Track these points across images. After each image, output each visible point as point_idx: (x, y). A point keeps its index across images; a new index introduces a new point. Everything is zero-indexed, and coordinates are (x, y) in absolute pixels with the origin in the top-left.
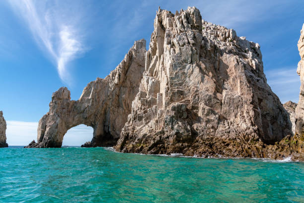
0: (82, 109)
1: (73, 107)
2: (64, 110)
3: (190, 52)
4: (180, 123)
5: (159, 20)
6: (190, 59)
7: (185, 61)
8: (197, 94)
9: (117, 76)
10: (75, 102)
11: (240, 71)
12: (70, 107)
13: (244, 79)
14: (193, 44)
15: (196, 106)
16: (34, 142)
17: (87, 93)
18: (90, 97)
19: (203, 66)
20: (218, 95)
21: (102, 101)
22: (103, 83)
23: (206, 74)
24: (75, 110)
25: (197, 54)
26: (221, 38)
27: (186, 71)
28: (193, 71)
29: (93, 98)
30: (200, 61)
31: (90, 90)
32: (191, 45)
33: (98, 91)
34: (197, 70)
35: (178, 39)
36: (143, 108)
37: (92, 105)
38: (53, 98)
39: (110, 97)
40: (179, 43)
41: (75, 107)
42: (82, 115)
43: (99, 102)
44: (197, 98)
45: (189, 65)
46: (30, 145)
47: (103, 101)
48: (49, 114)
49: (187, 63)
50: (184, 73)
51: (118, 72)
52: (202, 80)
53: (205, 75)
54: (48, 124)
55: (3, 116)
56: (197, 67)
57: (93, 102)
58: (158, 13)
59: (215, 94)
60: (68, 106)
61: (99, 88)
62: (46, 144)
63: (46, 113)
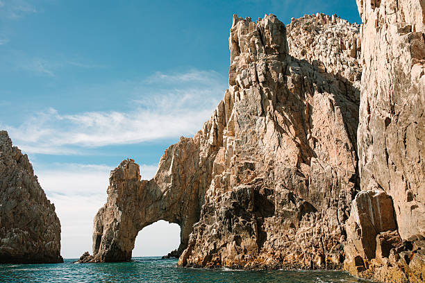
0: (158, 194)
1: (145, 191)
2: (129, 198)
3: (259, 97)
4: (241, 220)
5: (233, 39)
6: (260, 109)
7: (254, 113)
8: (271, 169)
9: (212, 131)
10: (148, 183)
11: (336, 122)
12: (139, 192)
13: (343, 136)
14: (263, 83)
15: (271, 188)
16: (87, 254)
17: (165, 167)
18: (170, 173)
19: (280, 118)
20: (304, 167)
21: (189, 178)
22: (192, 145)
23: (285, 132)
24: (148, 197)
25: (269, 97)
26: (349, 51)
27: (256, 130)
28: (265, 128)
29: (174, 174)
30: (275, 109)
31: (168, 161)
32: (261, 84)
33: (182, 160)
34: (271, 126)
35: (242, 75)
36: (217, 193)
37: (174, 185)
38: (112, 179)
39: (204, 169)
40: (242, 83)
41: (148, 191)
42: (158, 204)
43: (185, 181)
44: (271, 175)
45: (261, 118)
46: (82, 258)
47: (192, 177)
48: (106, 207)
49: (257, 115)
50: (254, 133)
51: (213, 123)
52: (279, 143)
53: (284, 134)
54: (105, 223)
55: (56, 211)
56: (271, 122)
57: (174, 180)
58: (233, 28)
59: (298, 166)
60: (136, 191)
61: (184, 156)
62: (103, 256)
63: (103, 206)
